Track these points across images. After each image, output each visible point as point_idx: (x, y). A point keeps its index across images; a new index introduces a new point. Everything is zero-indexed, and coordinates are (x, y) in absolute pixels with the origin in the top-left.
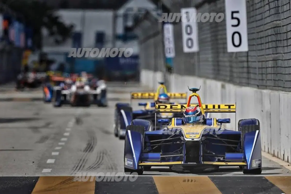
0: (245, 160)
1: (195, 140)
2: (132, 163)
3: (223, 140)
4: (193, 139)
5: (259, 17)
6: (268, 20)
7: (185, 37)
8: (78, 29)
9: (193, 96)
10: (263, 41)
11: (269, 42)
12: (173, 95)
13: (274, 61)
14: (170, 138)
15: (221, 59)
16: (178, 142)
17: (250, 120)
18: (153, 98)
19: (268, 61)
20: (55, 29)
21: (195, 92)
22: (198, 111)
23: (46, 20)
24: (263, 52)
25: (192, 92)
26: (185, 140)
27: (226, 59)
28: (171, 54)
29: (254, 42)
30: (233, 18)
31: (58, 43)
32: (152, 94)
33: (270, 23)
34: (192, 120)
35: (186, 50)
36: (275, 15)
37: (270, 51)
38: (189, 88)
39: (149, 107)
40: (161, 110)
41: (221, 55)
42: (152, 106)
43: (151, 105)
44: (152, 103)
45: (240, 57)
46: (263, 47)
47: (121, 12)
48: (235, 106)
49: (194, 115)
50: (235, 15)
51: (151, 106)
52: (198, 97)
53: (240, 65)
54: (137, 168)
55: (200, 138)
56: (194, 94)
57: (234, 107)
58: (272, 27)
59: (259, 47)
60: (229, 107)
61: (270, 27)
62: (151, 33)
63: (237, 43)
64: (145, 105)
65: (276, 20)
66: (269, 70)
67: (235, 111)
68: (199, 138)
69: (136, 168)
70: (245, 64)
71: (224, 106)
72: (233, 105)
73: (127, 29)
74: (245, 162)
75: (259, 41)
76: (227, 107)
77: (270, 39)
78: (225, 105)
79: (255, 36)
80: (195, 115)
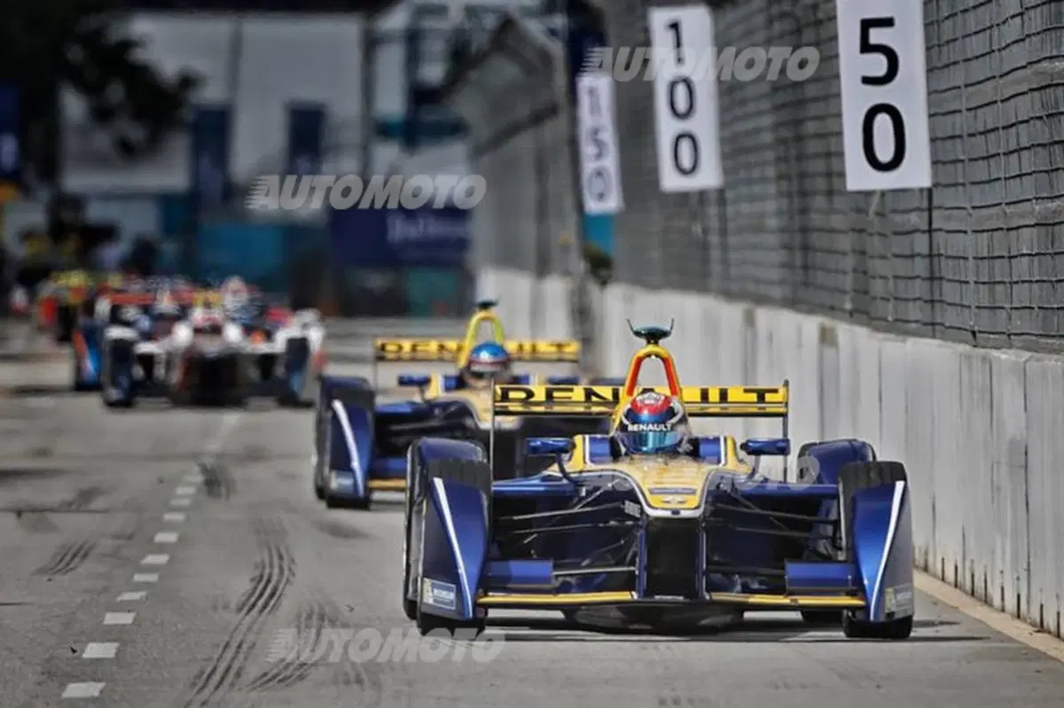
0: (858, 589)
1: (684, 514)
2: (452, 596)
3: (772, 516)
4: (676, 512)
5: (977, 45)
6: (1019, 55)
7: (667, 127)
8: (211, 94)
9: (649, 355)
10: (995, 144)
11: (1019, 150)
12: (527, 347)
13: (1043, 229)
14: (582, 507)
15: (816, 219)
16: (612, 523)
17: (847, 443)
18: (454, 360)
19: (1018, 228)
20: (116, 92)
21: (656, 343)
22: (676, 411)
23: (75, 54)
24: (996, 193)
25: (643, 341)
26: (647, 515)
27: (837, 221)
28: (605, 200)
29: (958, 150)
30: (866, 47)
31: (128, 152)
32: (452, 345)
33: (1024, 67)
34: (651, 444)
35: (671, 181)
36: (1047, 36)
37: (1027, 188)
38: (632, 329)
39: (436, 391)
40: (512, 406)
41: (819, 202)
42: (448, 389)
43: (443, 384)
44: (447, 378)
45: (895, 211)
46: (998, 169)
47: (395, 21)
48: (782, 391)
49: (663, 426)
50: (876, 36)
51: (443, 388)
52: (666, 361)
53: (900, 245)
54: (471, 615)
55: (701, 510)
56: (651, 348)
57: (778, 397)
58: (1035, 86)
59: (980, 171)
60: (761, 398)
61: (1025, 89)
62: (523, 110)
63: (885, 152)
64: (424, 383)
65: (1048, 55)
66: (1022, 267)
67: (782, 410)
68: (697, 508)
69: (469, 613)
70: (921, 243)
71: (742, 391)
72: (775, 391)
73: (421, 96)
74: (860, 593)
75: (979, 146)
76: (754, 397)
77: (1025, 136)
78: (746, 391)
79: (960, 123)
80: (666, 427)
